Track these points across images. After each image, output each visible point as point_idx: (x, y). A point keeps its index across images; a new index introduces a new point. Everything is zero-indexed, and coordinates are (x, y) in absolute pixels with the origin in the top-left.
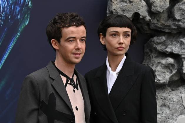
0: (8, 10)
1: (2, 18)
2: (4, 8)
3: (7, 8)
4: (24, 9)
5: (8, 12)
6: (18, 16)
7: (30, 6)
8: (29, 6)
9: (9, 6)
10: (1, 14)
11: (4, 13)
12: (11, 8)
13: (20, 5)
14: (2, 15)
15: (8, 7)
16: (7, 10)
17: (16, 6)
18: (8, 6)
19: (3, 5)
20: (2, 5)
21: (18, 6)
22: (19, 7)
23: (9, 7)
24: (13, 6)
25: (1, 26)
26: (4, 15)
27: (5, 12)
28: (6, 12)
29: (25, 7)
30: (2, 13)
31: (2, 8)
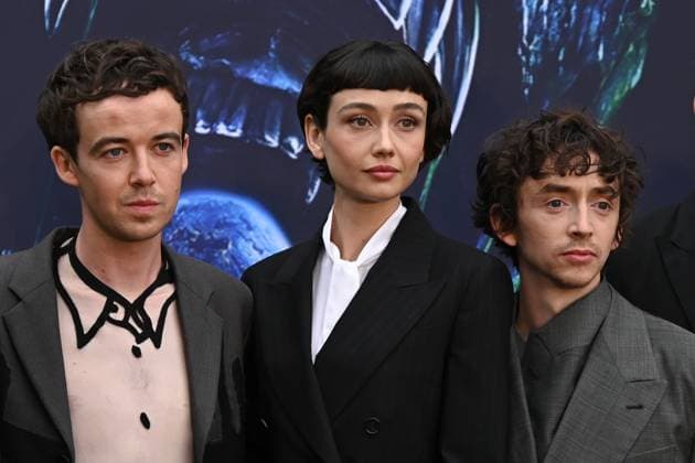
0: (556, 24)
1: (528, 59)
2: (536, 17)
3: (550, 19)
4: (623, 21)
5: (554, 33)
6: (598, 49)
7: (647, 5)
8: (643, 5)
9: (556, 10)
10: (525, 42)
11: (536, 39)
12: (568, 17)
13: (606, 5)
14: (531, 47)
15: (556, 14)
16: (549, 25)
17: (589, 10)
18: (552, 9)
19: (534, 6)
20: (530, 7)
21: (597, 6)
22: (601, 13)
23: (559, 15)
24: (574, 8)
25: (526, 92)
26: (535, 45)
27: (540, 34)
28: (547, 35)
29: (626, 12)
30: (530, 40)
31: (530, 17)
